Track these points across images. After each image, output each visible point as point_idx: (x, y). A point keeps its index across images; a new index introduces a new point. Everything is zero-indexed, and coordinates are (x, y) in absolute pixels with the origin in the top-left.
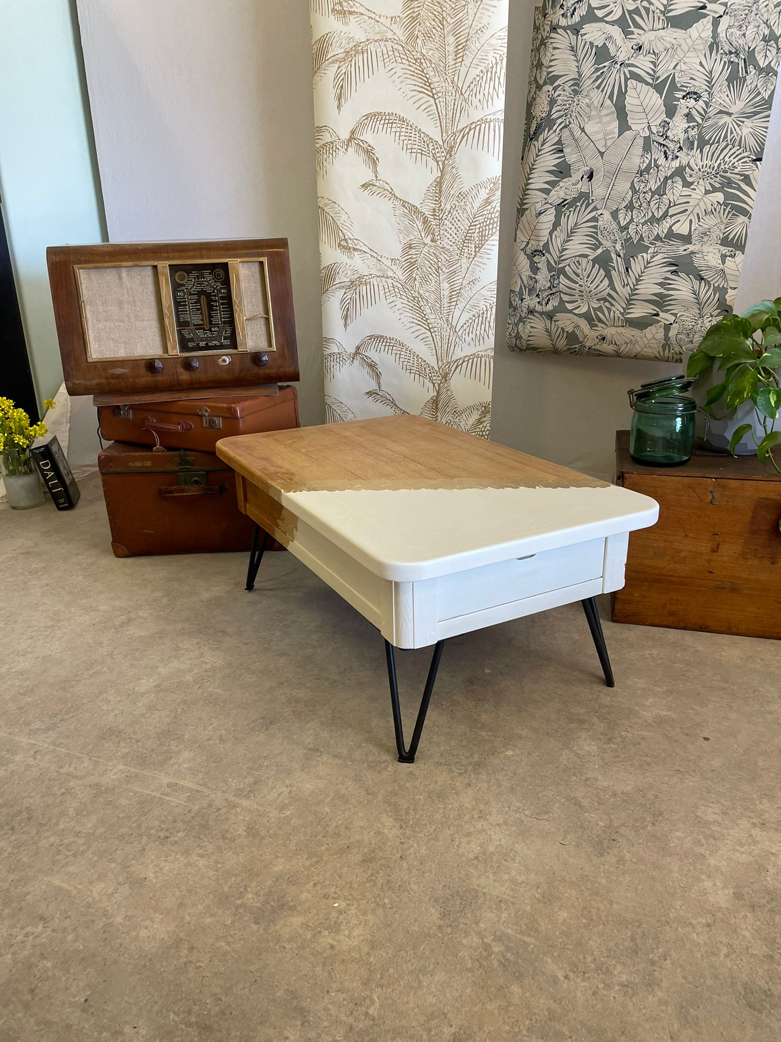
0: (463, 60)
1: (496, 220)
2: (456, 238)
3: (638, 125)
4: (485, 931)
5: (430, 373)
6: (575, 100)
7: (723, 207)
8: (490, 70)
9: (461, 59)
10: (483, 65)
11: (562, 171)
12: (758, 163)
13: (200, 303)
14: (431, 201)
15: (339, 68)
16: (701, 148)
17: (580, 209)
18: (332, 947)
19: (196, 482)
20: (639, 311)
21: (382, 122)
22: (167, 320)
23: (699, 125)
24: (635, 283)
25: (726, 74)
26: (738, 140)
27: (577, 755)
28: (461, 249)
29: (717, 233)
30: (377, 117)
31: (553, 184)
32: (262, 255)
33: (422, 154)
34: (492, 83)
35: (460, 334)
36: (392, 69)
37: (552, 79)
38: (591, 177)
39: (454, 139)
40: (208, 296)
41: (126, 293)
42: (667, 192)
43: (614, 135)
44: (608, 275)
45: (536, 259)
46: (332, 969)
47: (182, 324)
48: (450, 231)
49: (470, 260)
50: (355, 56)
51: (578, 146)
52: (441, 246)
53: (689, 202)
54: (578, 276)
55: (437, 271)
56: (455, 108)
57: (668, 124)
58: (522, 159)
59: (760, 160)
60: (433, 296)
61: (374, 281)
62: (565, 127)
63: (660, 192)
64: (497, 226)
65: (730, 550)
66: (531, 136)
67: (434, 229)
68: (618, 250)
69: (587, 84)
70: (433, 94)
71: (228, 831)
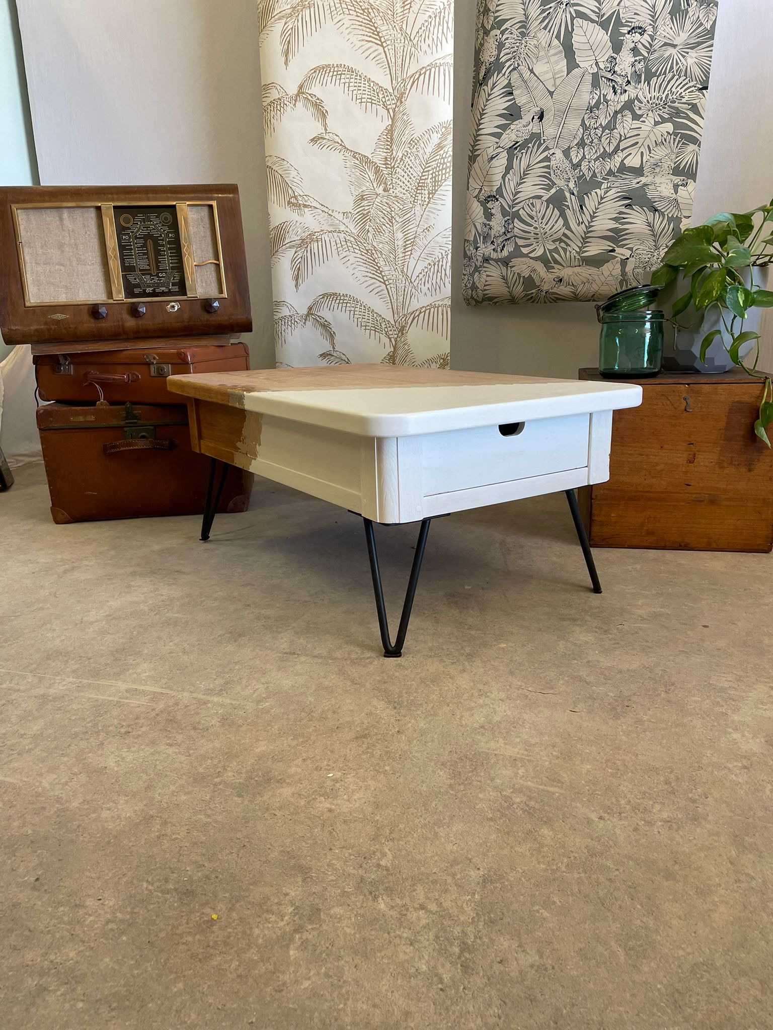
0: (411, 7)
1: (448, 165)
2: (409, 185)
3: (585, 62)
4: (502, 785)
5: (386, 327)
6: (523, 42)
7: (672, 136)
8: (438, 15)
9: (409, 6)
10: (431, 10)
11: (513, 114)
12: (704, 91)
13: (146, 247)
14: (381, 150)
15: (285, 24)
16: (648, 80)
17: (532, 150)
18: (330, 810)
19: (143, 437)
20: (594, 249)
21: (331, 74)
22: (111, 263)
23: (645, 58)
24: (590, 221)
25: (669, 7)
26: (684, 70)
27: (575, 644)
28: (414, 196)
29: (668, 164)
30: (325, 70)
31: (504, 127)
32: (212, 199)
33: (372, 103)
34: (441, 28)
35: (415, 284)
36: (340, 21)
37: (500, 23)
38: (541, 117)
39: (404, 86)
40: (155, 241)
41: (67, 235)
42: (617, 126)
43: (562, 74)
44: (563, 215)
45: (489, 205)
46: (333, 829)
47: (127, 269)
48: (403, 179)
49: (424, 207)
50: (302, 10)
51: (527, 87)
52: (394, 195)
53: (639, 135)
54: (532, 218)
55: (390, 221)
56: (405, 55)
57: (615, 59)
58: (472, 107)
59: (706, 88)
60: (387, 247)
61: (326, 237)
62: (514, 69)
63: (611, 126)
64: (450, 171)
65: (707, 459)
66: (480, 82)
67: (386, 179)
68: (572, 189)
69: (534, 26)
70: (382, 43)
71: (199, 723)
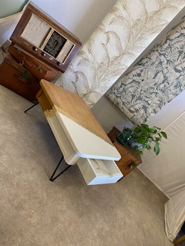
3: (157, 79)
5: (88, 89)
6: (151, 66)
8: (142, 47)
11: (139, 75)
12: (168, 102)
13: (55, 43)
14: (113, 59)
15: (115, 17)
16: (163, 92)
17: (137, 84)
18: (30, 221)
19: (26, 79)
20: (132, 109)
22: (45, 41)
23: (165, 89)
24: (136, 104)
25: (175, 85)
28: (112, 72)
29: (154, 108)
30: (115, 34)
31: (136, 76)
32: (75, 44)
33: (118, 49)
36: (125, 28)
37: (150, 58)
38: (143, 81)
39: (126, 52)
40: (58, 43)
41: (40, 28)
43: (152, 77)
44: (132, 99)
45: (123, 85)
47: (48, 44)
48: (112, 68)
49: (112, 76)
51: (145, 74)
52: (108, 68)
54: (127, 95)
56: (131, 48)
57: (161, 84)
58: (134, 66)
62: (145, 68)
63: (151, 93)
68: (137, 97)
69: (155, 65)
70: (129, 41)
71: (12, 182)
